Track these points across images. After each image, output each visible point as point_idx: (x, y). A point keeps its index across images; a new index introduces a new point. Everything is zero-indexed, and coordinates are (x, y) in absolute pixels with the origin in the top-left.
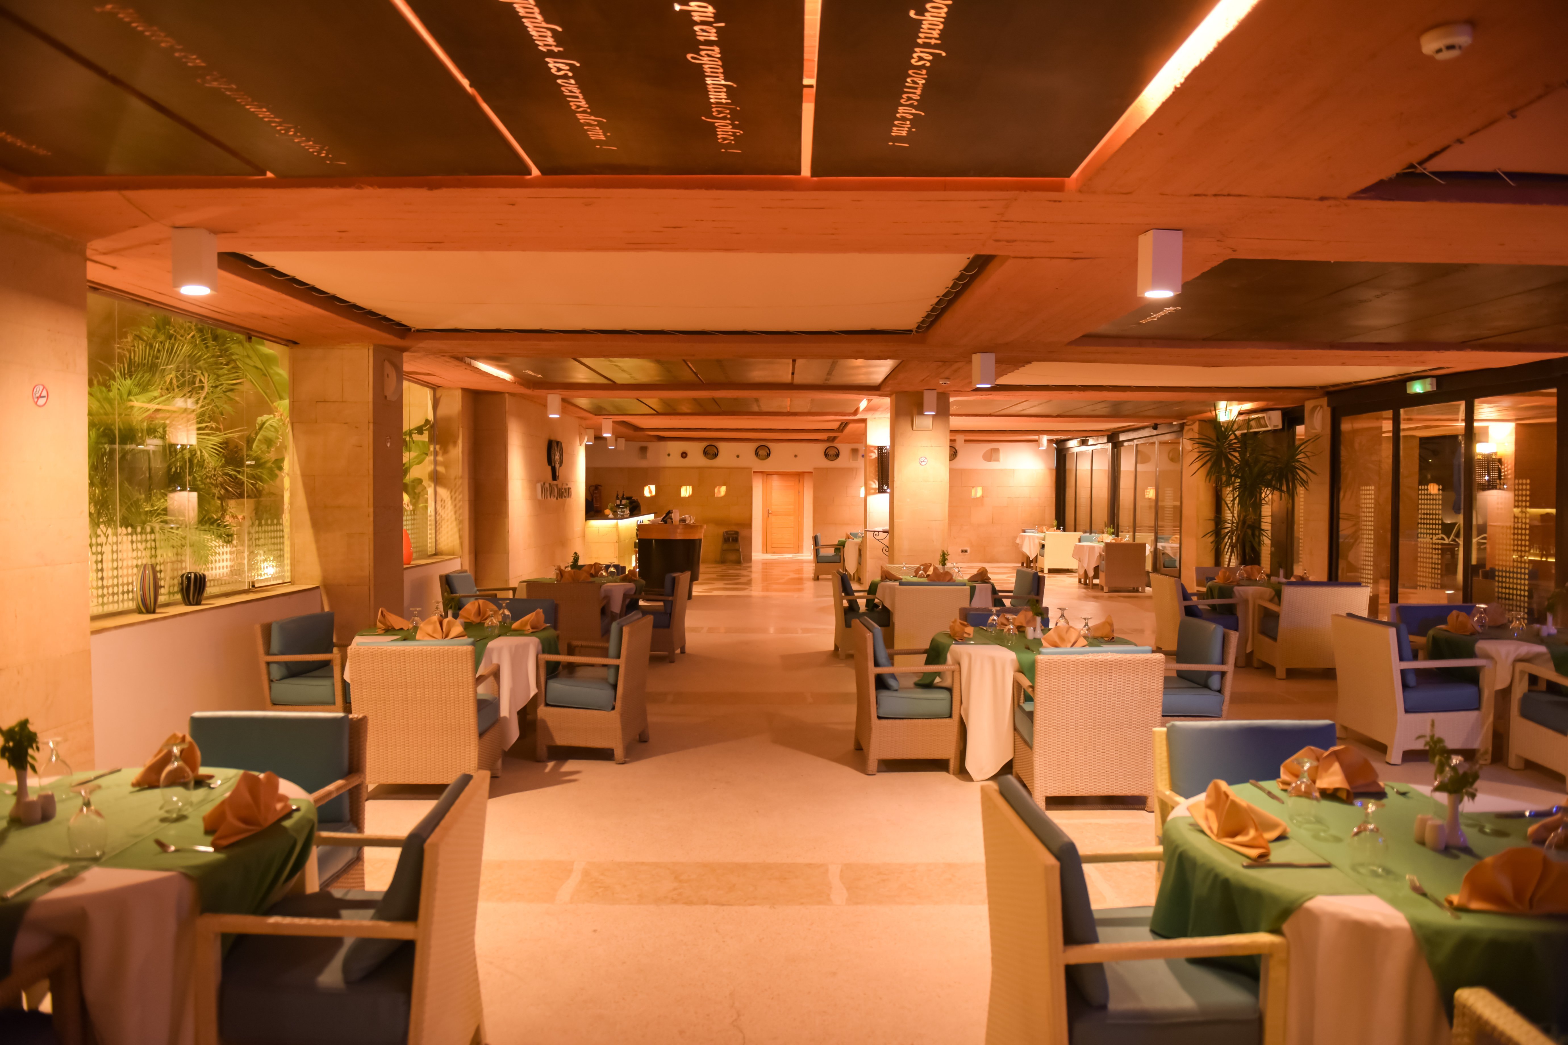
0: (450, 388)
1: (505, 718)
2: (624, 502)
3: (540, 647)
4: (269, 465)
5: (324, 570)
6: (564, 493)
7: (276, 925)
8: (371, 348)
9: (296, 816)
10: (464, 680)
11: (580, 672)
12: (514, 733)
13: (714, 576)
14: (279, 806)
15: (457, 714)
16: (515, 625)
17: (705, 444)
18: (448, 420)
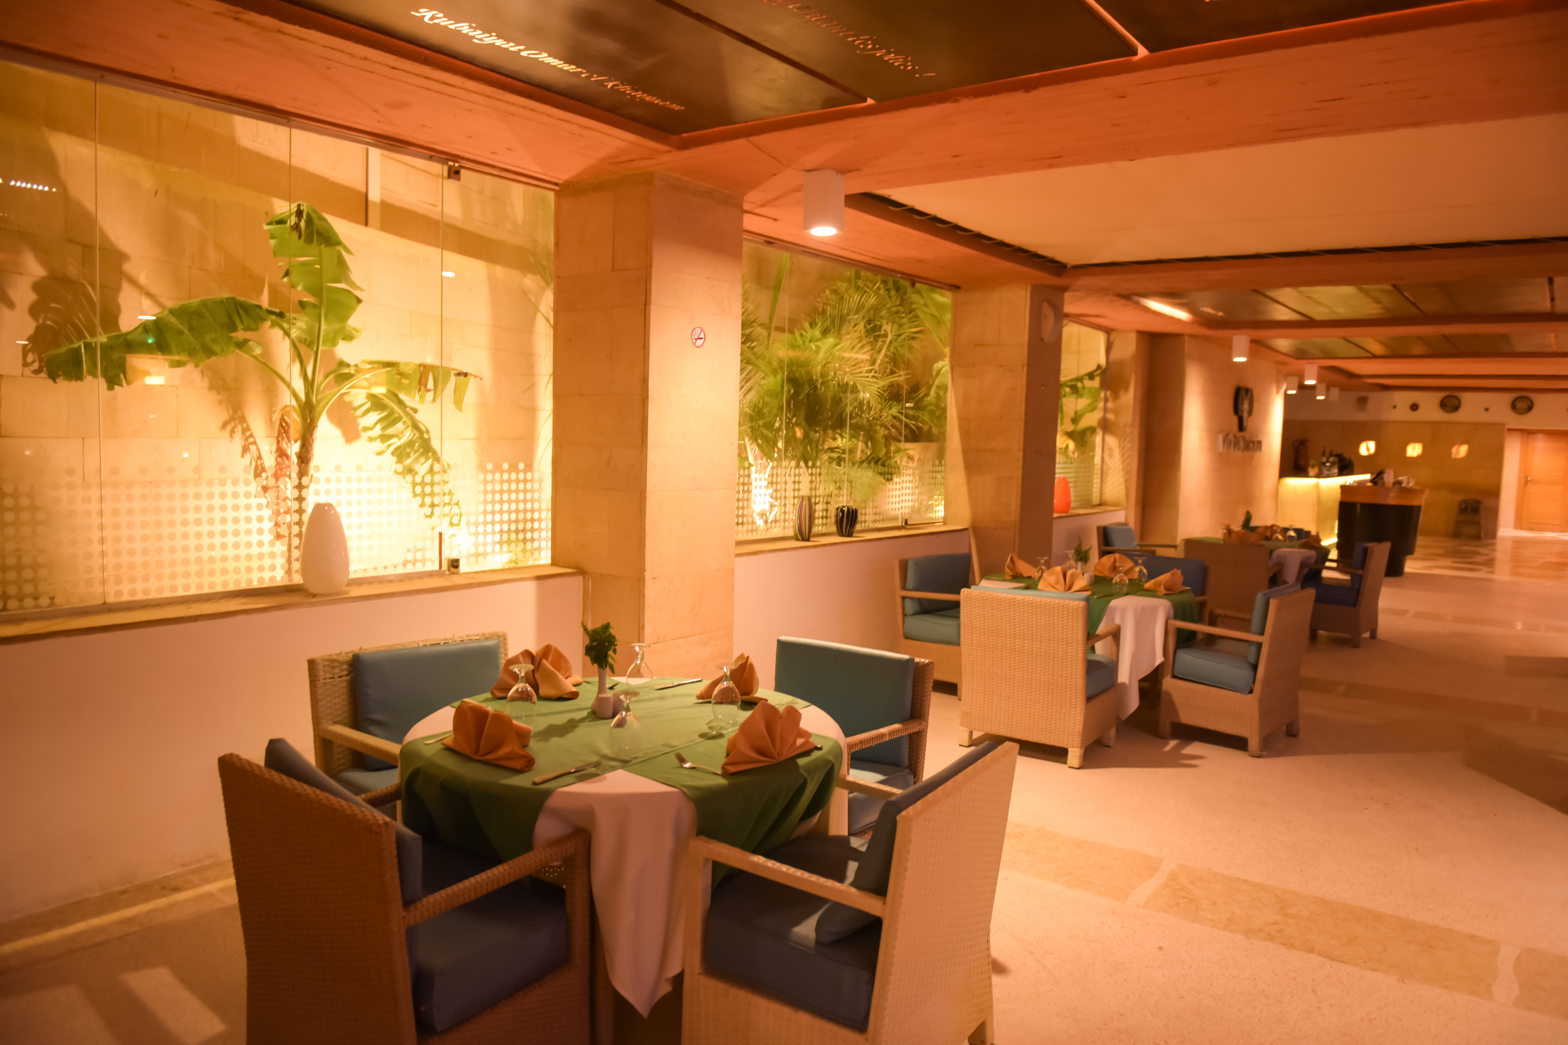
0: (1124, 331)
1: (1123, 684)
2: (1332, 459)
3: (1172, 612)
4: (930, 408)
5: (974, 513)
6: (1253, 445)
7: (756, 865)
8: (1029, 288)
9: (816, 754)
10: (1074, 637)
11: (1221, 645)
12: (1133, 702)
13: (1441, 551)
14: (800, 741)
15: (1064, 672)
16: (1148, 585)
17: (1442, 395)
18: (1120, 364)
